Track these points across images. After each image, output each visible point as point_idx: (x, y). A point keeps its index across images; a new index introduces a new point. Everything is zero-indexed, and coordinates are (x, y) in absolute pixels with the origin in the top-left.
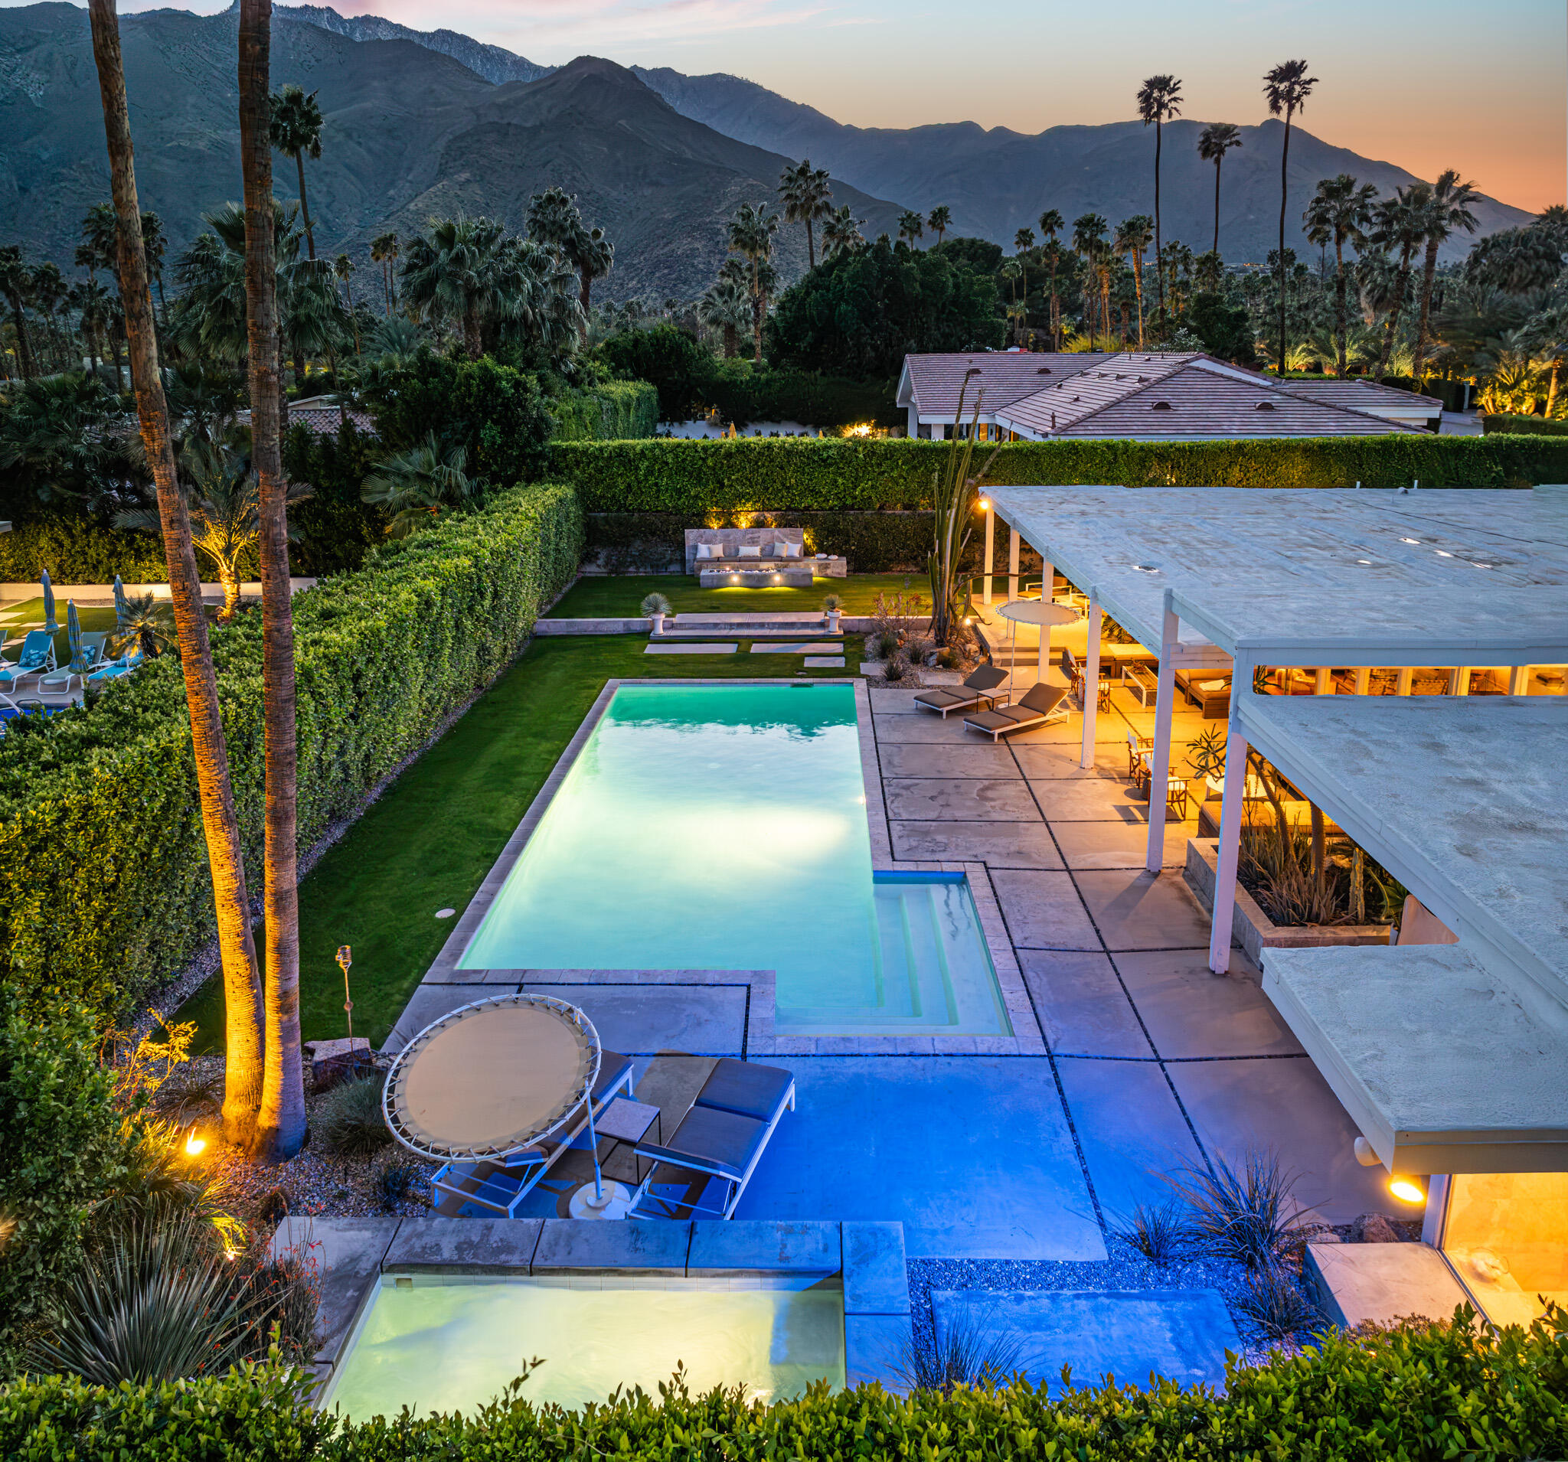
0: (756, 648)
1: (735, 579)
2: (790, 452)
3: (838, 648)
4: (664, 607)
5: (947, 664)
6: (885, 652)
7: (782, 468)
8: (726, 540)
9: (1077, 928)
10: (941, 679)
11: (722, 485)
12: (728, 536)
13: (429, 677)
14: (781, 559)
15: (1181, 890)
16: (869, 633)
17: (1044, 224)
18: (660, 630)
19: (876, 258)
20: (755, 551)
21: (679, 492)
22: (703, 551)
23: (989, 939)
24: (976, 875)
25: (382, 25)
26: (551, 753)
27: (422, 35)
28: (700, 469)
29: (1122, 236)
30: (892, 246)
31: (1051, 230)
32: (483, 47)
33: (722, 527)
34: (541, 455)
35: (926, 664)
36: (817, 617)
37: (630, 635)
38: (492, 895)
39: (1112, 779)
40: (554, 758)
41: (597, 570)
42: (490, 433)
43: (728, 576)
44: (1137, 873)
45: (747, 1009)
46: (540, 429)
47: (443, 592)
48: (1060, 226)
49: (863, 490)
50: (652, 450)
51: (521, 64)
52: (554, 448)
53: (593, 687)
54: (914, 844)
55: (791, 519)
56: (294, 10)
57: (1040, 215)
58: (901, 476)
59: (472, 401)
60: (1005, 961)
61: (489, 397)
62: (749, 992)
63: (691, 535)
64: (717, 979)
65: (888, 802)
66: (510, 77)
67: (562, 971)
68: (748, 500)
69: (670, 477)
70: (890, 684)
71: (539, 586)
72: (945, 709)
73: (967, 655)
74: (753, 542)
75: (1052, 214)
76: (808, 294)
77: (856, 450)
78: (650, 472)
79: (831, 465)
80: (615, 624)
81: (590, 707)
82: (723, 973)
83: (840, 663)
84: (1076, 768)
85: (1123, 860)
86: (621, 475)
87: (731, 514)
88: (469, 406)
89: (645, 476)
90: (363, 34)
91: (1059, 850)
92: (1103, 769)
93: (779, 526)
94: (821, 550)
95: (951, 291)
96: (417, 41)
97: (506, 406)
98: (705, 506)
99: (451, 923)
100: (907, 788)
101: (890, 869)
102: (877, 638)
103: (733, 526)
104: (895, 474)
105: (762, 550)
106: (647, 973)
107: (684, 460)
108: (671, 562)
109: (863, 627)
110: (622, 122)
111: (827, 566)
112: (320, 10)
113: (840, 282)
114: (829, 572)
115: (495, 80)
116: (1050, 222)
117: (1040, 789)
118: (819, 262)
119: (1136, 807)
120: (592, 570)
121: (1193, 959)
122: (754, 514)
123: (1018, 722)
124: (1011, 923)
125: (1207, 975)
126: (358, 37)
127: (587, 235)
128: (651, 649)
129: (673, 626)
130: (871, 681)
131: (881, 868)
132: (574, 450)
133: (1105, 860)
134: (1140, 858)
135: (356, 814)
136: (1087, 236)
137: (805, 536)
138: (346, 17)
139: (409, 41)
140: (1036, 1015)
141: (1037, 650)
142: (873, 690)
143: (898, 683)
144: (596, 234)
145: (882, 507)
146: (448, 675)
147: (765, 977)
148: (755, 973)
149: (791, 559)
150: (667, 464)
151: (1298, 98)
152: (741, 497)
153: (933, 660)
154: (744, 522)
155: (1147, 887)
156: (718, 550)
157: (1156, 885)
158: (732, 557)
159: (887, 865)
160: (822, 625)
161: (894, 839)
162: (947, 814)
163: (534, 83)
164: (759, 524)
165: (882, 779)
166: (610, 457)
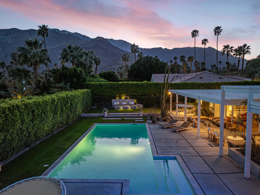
0: (125, 119)
1: (121, 108)
2: (132, 84)
3: (142, 118)
4: (107, 111)
5: (164, 121)
6: (151, 119)
7: (130, 87)
8: (120, 102)
9: (206, 169)
10: (163, 123)
11: (119, 91)
12: (120, 100)
13: (54, 118)
14: (130, 105)
15: (229, 160)
16: (148, 116)
17: (174, 59)
18: (106, 115)
19: (147, 59)
20: (125, 103)
21: (111, 92)
22: (115, 103)
23: (185, 171)
24: (178, 157)
25: (66, 32)
26: (80, 135)
27: (72, 33)
28: (115, 87)
29: (188, 59)
30: (149, 57)
31: (175, 60)
32: (82, 35)
33: (119, 99)
34: (85, 85)
35: (160, 120)
36: (138, 113)
37: (100, 117)
38: (59, 162)
39: (205, 139)
40: (80, 136)
41: (95, 107)
42: (75, 80)
43: (120, 107)
44: (217, 157)
45: (122, 189)
46: (85, 80)
47: (58, 100)
48: (177, 59)
49: (146, 91)
50: (106, 84)
51: (88, 38)
52: (87, 84)
53: (91, 124)
54: (162, 151)
55: (132, 97)
56: (52, 29)
57: (174, 57)
58: (153, 89)
59: (72, 74)
60: (190, 176)
61: (75, 73)
62: (122, 185)
63: (113, 100)
64: (114, 181)
65: (155, 143)
66: (86, 40)
67: (72, 179)
68: (124, 94)
69: (109, 89)
70: (153, 124)
71: (82, 107)
72: (165, 127)
73: (168, 119)
74: (125, 102)
75: (176, 57)
76: (135, 65)
77: (144, 84)
78: (105, 88)
79: (140, 87)
80: (97, 115)
81: (90, 127)
82: (115, 180)
83: (143, 120)
84: (196, 137)
85: (213, 154)
86: (100, 89)
87: (121, 96)
88: (71, 75)
89: (104, 89)
90: (63, 33)
91: (197, 152)
92: (202, 137)
93: (130, 99)
94: (138, 103)
95: (160, 64)
96: (72, 34)
97: (78, 75)
98: (116, 95)
99: (47, 167)
100: (159, 141)
101: (158, 156)
102: (150, 117)
103: (121, 99)
104: (152, 88)
105: (127, 103)
106: (95, 180)
107: (112, 86)
108: (109, 106)
109: (147, 115)
110: (104, 47)
111: (139, 106)
112: (56, 29)
113: (141, 63)
114: (139, 107)
115: (84, 40)
116: (175, 58)
117: (189, 141)
118: (137, 60)
119: (212, 144)
120: (94, 107)
121: (240, 175)
122: (125, 96)
123: (182, 129)
124: (190, 168)
125: (244, 179)
126: (62, 33)
127: (97, 58)
128: (104, 119)
129: (109, 115)
130: (149, 123)
131: (155, 156)
132: (91, 84)
133: (209, 154)
134: (218, 153)
135: (33, 145)
136: (182, 59)
137: (135, 101)
138: (60, 30)
139: (70, 34)
140: (202, 190)
141: (184, 118)
142: (149, 125)
143: (154, 124)
144: (99, 58)
145: (149, 95)
146: (59, 119)
147: (127, 181)
148: (124, 180)
149: (132, 105)
150: (109, 87)
151: (220, 32)
152: (123, 93)
153: (161, 120)
154: (123, 98)
155: (221, 159)
156: (118, 103)
157: (222, 159)
158: (121, 105)
159: (157, 155)
160: (138, 115)
161: (158, 150)
162: (169, 145)
163: (90, 41)
164: (126, 98)
165: (153, 139)
166: (98, 85)
